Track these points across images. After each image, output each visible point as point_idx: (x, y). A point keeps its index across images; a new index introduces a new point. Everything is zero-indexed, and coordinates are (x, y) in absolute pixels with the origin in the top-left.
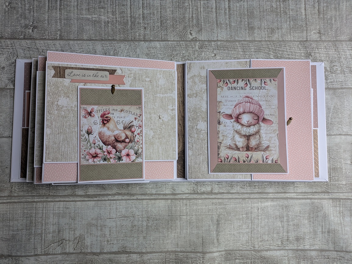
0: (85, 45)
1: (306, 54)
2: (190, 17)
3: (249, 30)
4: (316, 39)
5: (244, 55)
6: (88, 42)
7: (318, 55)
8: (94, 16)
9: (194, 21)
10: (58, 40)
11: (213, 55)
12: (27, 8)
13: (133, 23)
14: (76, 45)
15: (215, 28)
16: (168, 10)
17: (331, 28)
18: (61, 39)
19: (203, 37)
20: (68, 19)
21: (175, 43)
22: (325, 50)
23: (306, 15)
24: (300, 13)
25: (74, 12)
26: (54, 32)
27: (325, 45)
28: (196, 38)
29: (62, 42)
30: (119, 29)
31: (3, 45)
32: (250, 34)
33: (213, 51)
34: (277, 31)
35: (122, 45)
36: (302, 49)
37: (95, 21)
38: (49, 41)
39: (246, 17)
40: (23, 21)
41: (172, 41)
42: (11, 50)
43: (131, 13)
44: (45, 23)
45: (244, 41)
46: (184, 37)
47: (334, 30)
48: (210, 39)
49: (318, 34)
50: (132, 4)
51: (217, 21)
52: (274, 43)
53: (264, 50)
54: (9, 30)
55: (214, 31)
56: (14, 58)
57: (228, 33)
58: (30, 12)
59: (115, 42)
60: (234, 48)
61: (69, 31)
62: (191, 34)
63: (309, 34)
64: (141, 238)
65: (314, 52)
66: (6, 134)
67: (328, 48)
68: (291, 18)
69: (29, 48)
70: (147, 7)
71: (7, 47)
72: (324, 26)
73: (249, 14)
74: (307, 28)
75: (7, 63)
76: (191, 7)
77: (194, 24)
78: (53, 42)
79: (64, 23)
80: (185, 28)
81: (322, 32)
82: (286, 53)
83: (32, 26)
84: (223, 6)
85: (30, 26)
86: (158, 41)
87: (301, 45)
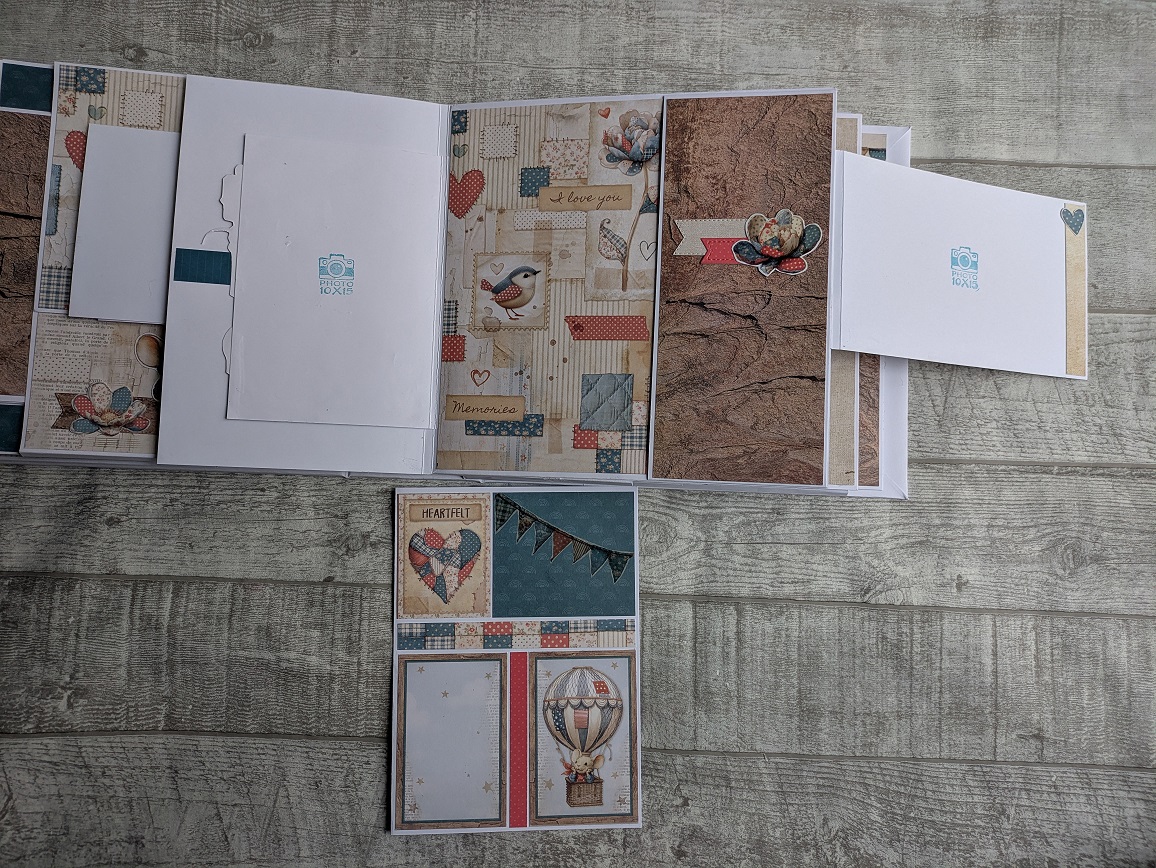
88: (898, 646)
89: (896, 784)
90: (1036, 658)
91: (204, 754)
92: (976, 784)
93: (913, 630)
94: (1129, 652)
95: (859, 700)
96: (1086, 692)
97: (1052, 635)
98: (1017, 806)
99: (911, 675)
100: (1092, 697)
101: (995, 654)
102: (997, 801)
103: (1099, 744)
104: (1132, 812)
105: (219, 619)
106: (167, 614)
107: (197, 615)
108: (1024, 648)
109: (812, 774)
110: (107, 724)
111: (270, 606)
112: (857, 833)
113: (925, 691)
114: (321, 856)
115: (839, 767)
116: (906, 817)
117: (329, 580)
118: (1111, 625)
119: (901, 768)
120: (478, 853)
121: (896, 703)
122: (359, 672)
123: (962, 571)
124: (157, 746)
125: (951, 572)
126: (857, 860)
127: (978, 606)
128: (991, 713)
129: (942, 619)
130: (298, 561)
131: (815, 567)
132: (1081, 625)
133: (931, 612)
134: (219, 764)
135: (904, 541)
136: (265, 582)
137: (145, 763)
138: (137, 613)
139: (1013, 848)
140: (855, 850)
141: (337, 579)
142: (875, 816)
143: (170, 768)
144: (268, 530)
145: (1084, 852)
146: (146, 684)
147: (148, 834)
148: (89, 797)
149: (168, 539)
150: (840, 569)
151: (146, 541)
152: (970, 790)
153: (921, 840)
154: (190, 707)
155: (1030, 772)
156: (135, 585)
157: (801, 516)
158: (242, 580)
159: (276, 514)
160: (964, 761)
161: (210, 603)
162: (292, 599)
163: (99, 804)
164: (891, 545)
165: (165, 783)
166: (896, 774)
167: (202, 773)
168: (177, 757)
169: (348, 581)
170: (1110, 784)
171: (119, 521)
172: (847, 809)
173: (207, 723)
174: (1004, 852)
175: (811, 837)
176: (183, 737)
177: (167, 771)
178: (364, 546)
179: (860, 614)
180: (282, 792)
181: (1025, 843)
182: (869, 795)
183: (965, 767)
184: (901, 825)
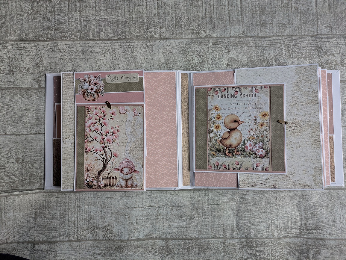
0: (104, 45)
1: (317, 48)
2: (203, 15)
3: (261, 26)
4: (326, 33)
5: (256, 50)
6: (107, 42)
7: (329, 48)
8: (112, 17)
9: (208, 19)
10: (78, 41)
11: (227, 51)
12: (48, 11)
13: (149, 23)
14: (95, 45)
15: (228, 25)
16: (182, 9)
17: (342, 21)
18: (81, 40)
19: (216, 34)
20: (87, 20)
21: (189, 40)
22: (336, 43)
23: (316, 9)
24: (311, 8)
25: (93, 14)
26: (74, 33)
27: (336, 38)
28: (210, 35)
29: (82, 43)
30: (136, 28)
31: (28, 47)
32: (262, 30)
33: (226, 47)
34: (288, 26)
35: (139, 44)
36: (313, 43)
37: (113, 21)
38: (70, 42)
39: (258, 13)
40: (45, 23)
41: (187, 39)
42: (35, 52)
43: (147, 13)
44: (66, 25)
45: (256, 37)
46: (198, 35)
47: (344, 24)
48: (223, 36)
49: (328, 28)
50: (147, 4)
51: (229, 18)
52: (285, 38)
53: (276, 45)
54: (33, 33)
55: (227, 28)
56: (38, 59)
57: (241, 29)
58: (51, 15)
59: (133, 41)
60: (247, 44)
61: (88, 32)
62: (205, 31)
63: (320, 28)
64: (166, 226)
65: (325, 45)
66: (33, 131)
67: (339, 41)
68: (302, 13)
69: (52, 49)
70: (161, 6)
71: (32, 49)
72: (334, 19)
73: (261, 10)
74: (318, 22)
75: (32, 64)
76: (204, 6)
77: (207, 22)
78: (74, 43)
79: (84, 24)
80: (199, 26)
81: (333, 25)
82: (298, 48)
83: (54, 28)
84: (235, 3)
85: (52, 28)
86: (173, 39)
87: (312, 39)
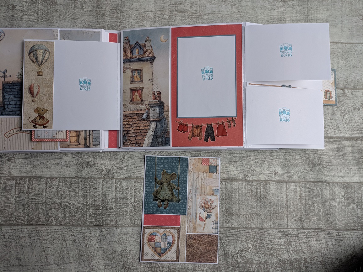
88: (256, 193)
89: (257, 236)
90: (300, 196)
91: (39, 232)
92: (282, 235)
93: (260, 187)
94: (329, 193)
95: (244, 210)
96: (316, 206)
97: (305, 188)
98: (295, 242)
99: (261, 202)
100: (318, 208)
101: (287, 195)
102: (288, 240)
103: (320, 222)
104: (330, 243)
105: (42, 190)
106: (26, 188)
107: (35, 188)
108: (296, 193)
109: (230, 233)
110: (9, 222)
111: (59, 185)
112: (244, 251)
113: (265, 207)
114: (77, 262)
115: (238, 231)
116: (260, 246)
117: (77, 177)
118: (324, 185)
119: (258, 231)
120: (126, 260)
121: (256, 211)
122: (87, 205)
123: (276, 169)
124: (25, 229)
125: (272, 170)
126: (244, 260)
127: (281, 180)
128: (286, 213)
129: (270, 184)
130: (67, 171)
131: (230, 169)
132: (314, 185)
133: (267, 182)
134: (44, 235)
135: (258, 160)
136: (57, 178)
137: (21, 235)
138: (17, 188)
139: (293, 255)
140: (244, 257)
141: (79, 177)
142: (250, 246)
143: (29, 236)
144: (57, 161)
145: (315, 255)
146: (21, 210)
147: (22, 257)
148: (4, 245)
149: (27, 165)
150: (238, 170)
151: (20, 166)
152: (280, 237)
153: (265, 253)
154: (34, 217)
155: (299, 231)
156: (17, 179)
157: (226, 153)
158: (49, 177)
159: (59, 156)
160: (278, 228)
161: (40, 185)
162: (65, 183)
163: (7, 247)
164: (254, 161)
165: (27, 241)
166: (256, 233)
167: (39, 237)
168: (31, 233)
169: (82, 177)
170: (324, 234)
171: (11, 160)
172: (241, 244)
173: (40, 222)
174: (290, 256)
175: (230, 253)
176: (33, 226)
177: (28, 237)
178: (88, 166)
179: (244, 183)
180: (64, 243)
181: (297, 253)
182: (248, 240)
183: (278, 230)
184: (258, 248)
